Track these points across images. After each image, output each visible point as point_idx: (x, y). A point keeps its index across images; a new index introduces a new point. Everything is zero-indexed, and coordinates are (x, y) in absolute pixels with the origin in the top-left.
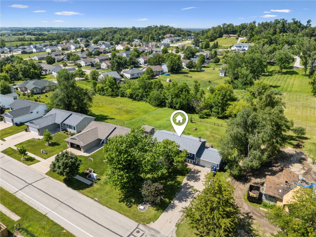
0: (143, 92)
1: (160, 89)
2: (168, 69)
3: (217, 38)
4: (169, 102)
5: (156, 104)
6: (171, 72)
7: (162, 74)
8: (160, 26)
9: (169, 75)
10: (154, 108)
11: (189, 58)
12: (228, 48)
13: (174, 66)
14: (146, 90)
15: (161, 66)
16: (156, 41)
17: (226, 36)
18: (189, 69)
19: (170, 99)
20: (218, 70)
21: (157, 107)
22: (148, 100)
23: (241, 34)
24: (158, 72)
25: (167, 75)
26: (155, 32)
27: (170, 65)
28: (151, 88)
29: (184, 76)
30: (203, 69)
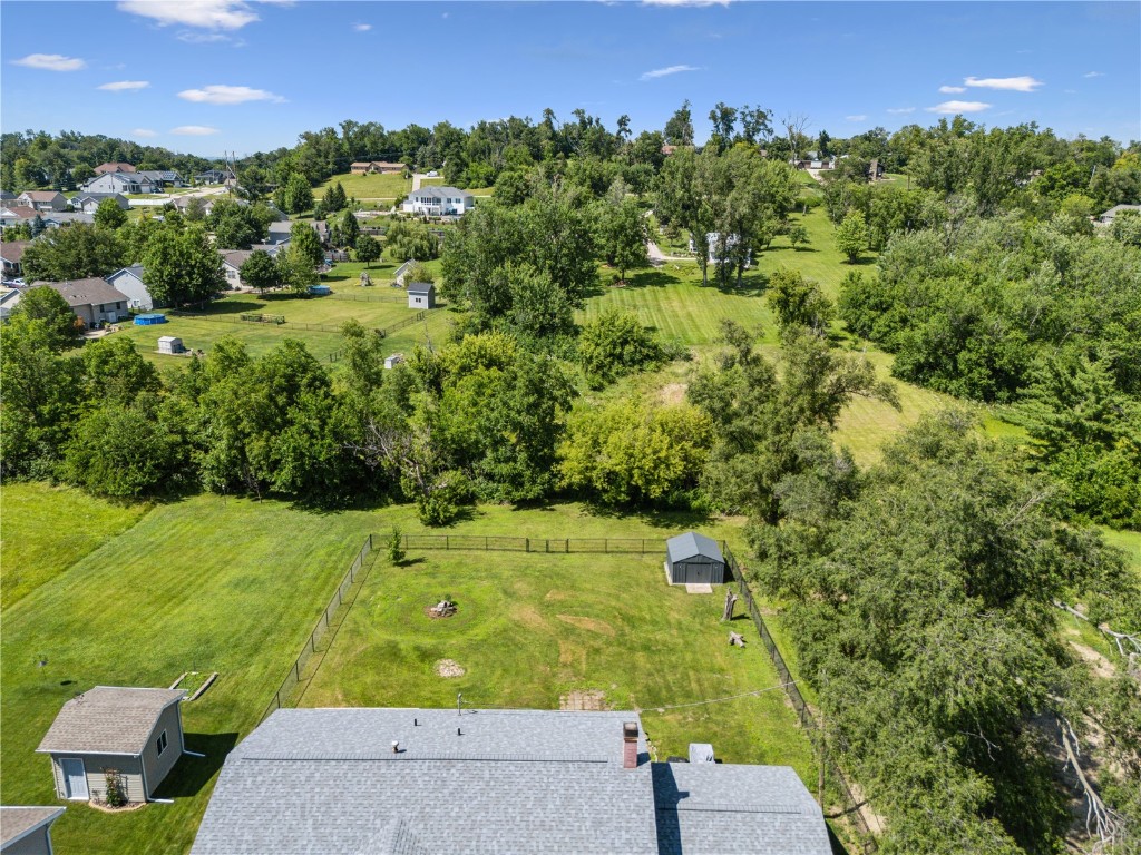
0: (27, 425)
1: (142, 394)
2: (152, 292)
3: (330, 176)
4: (218, 459)
5: (135, 485)
6: (171, 306)
7: (120, 320)
8: (63, 134)
9: (162, 321)
10: (121, 514)
11: (244, 244)
12: (388, 208)
13: (179, 276)
14: (45, 409)
15: (110, 282)
16: (51, 187)
17: (362, 168)
18: (258, 291)
19: (223, 444)
20: (388, 285)
21: (138, 500)
22: (68, 467)
23: (414, 162)
24: (97, 313)
25: (154, 321)
26: (43, 152)
27: (162, 272)
28: (78, 392)
29: (244, 318)
30: (324, 285)
